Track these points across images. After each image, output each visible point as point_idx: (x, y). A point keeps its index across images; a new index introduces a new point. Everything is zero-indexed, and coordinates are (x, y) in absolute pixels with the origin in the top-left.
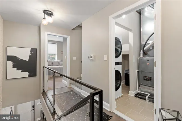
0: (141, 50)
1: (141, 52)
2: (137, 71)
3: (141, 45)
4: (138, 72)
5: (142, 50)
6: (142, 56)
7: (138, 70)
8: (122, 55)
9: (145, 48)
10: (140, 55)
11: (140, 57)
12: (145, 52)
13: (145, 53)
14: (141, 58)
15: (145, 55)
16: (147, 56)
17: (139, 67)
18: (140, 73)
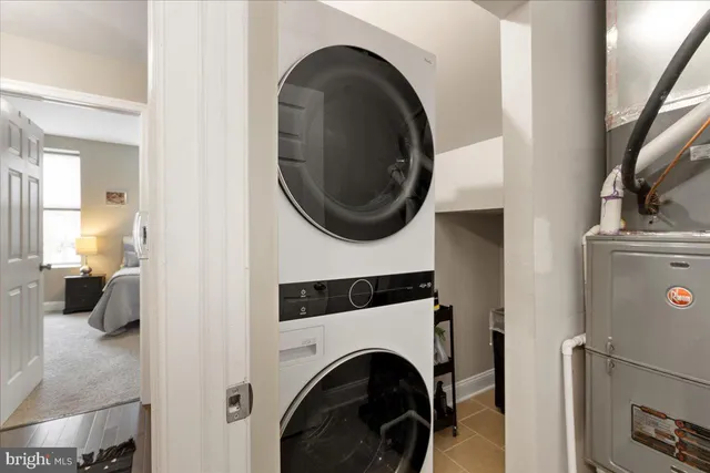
0: (604, 176)
1: (607, 190)
2: (568, 352)
3: (603, 134)
4: (580, 349)
5: (616, 174)
6: (611, 218)
7: (581, 339)
8: (443, 218)
9: (647, 154)
10: (596, 218)
11: (594, 231)
12: (644, 189)
13: (642, 200)
14: (601, 237)
15: (645, 212)
16: (662, 225)
17: (584, 315)
18: (596, 364)
